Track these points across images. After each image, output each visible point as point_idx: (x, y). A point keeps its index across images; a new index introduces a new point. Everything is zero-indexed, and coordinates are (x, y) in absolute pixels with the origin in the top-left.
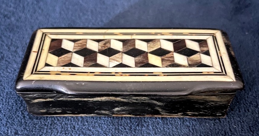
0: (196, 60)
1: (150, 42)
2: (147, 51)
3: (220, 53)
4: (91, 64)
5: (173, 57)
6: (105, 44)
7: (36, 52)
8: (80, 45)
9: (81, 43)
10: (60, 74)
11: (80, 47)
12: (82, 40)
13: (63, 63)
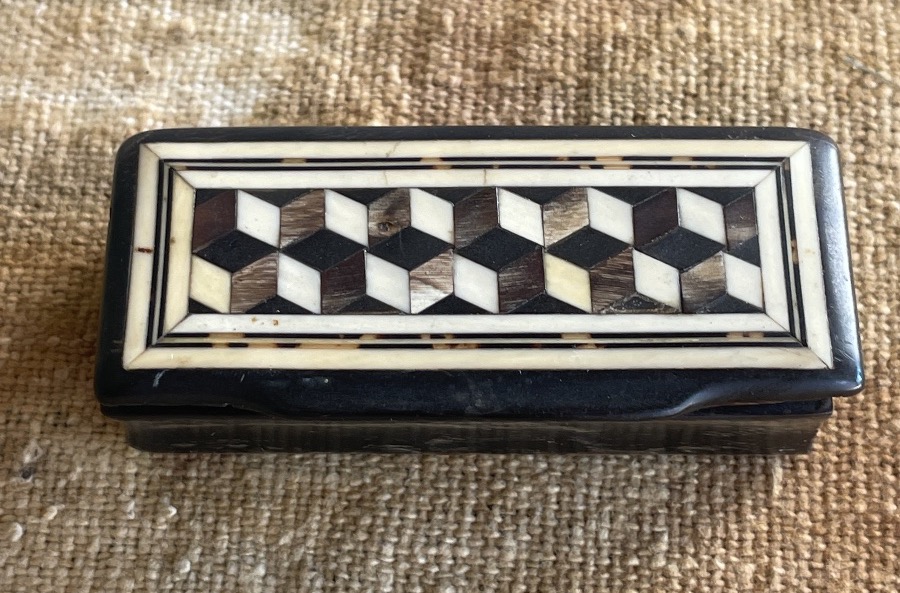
0: (708, 283)
1: (552, 204)
2: (541, 243)
3: (795, 249)
4: (346, 301)
5: (630, 270)
6: (390, 212)
7: (148, 251)
8: (301, 216)
9: (303, 210)
10: (245, 345)
11: (304, 229)
12: (308, 196)
13: (249, 299)
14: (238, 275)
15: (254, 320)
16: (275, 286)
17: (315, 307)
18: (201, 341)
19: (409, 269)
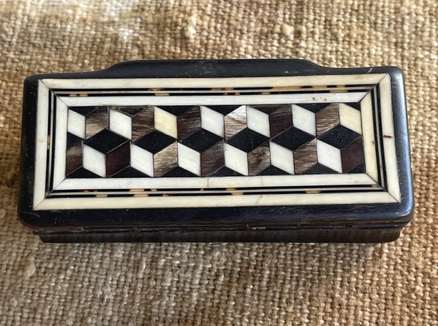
4: (279, 112)
6: (259, 162)
7: (385, 136)
8: (306, 158)
9: (305, 162)
10: (329, 86)
11: (305, 150)
12: (304, 170)
13: (329, 111)
14: (337, 123)
15: (325, 100)
16: (317, 119)
17: (294, 107)
18: (351, 89)
19: (247, 128)
